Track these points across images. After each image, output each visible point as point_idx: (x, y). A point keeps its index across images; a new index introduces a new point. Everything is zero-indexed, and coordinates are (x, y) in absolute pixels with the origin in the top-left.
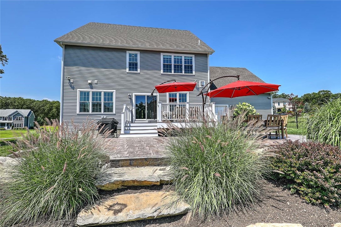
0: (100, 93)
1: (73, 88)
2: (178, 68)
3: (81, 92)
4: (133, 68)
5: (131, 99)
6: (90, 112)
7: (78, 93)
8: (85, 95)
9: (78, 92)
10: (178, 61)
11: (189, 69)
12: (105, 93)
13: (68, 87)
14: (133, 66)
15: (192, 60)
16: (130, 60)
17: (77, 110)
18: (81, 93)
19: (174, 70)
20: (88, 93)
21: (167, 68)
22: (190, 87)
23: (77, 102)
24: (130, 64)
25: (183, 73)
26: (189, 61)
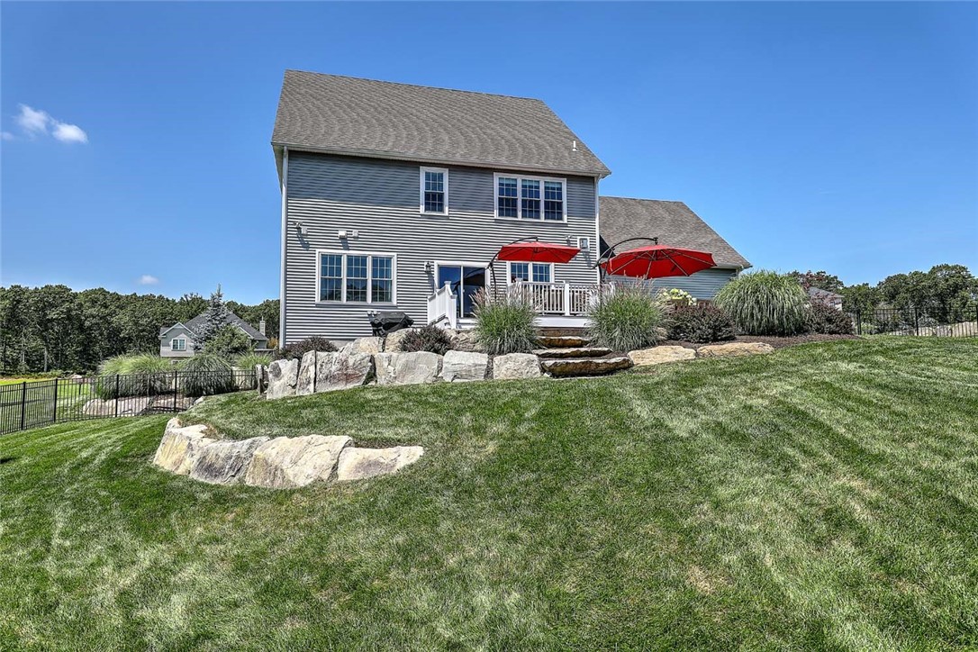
0: (364, 259)
1: (306, 246)
2: (531, 208)
3: (324, 257)
4: (434, 204)
5: (429, 273)
6: (344, 300)
7: (317, 258)
8: (331, 263)
9: (317, 255)
10: (531, 191)
11: (554, 210)
12: (375, 260)
13: (296, 246)
14: (434, 201)
15: (560, 189)
16: (427, 186)
17: (316, 296)
18: (322, 258)
19: (523, 210)
20: (339, 257)
21: (507, 206)
22: (564, 255)
23: (316, 277)
24: (427, 196)
25: (542, 220)
26: (553, 193)
